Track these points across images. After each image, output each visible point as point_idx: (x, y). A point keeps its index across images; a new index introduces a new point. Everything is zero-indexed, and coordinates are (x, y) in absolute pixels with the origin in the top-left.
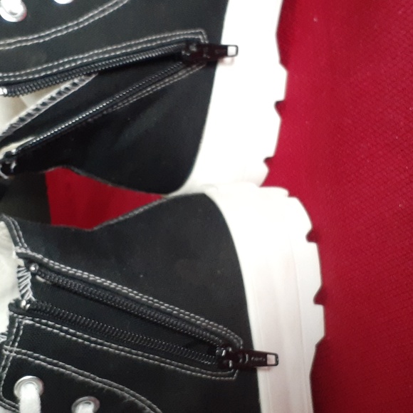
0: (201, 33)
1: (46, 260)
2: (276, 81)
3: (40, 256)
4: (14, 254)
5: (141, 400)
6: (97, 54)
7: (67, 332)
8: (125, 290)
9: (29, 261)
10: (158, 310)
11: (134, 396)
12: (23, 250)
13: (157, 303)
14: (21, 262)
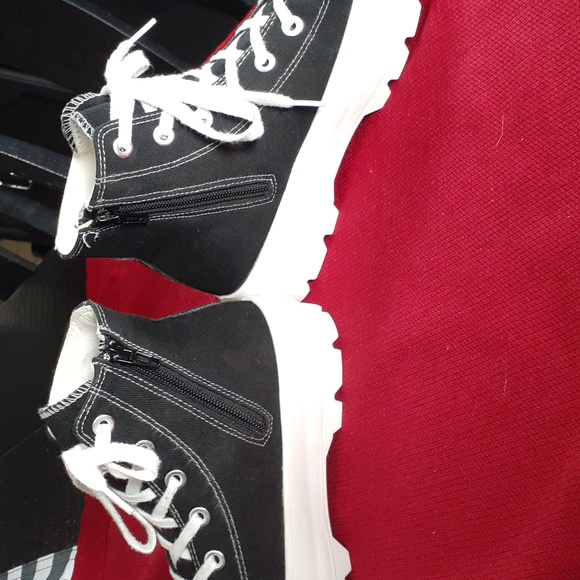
0: (272, 177)
1: (122, 339)
2: (328, 218)
3: (118, 335)
4: (98, 330)
5: (187, 450)
6: (180, 192)
7: (137, 380)
8: (181, 369)
9: (109, 337)
10: (205, 387)
11: (182, 445)
12: (105, 329)
13: (205, 382)
14: (103, 338)
